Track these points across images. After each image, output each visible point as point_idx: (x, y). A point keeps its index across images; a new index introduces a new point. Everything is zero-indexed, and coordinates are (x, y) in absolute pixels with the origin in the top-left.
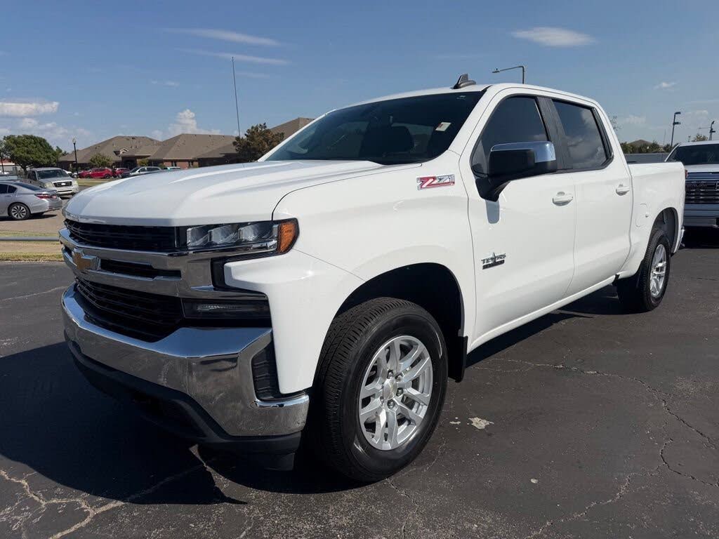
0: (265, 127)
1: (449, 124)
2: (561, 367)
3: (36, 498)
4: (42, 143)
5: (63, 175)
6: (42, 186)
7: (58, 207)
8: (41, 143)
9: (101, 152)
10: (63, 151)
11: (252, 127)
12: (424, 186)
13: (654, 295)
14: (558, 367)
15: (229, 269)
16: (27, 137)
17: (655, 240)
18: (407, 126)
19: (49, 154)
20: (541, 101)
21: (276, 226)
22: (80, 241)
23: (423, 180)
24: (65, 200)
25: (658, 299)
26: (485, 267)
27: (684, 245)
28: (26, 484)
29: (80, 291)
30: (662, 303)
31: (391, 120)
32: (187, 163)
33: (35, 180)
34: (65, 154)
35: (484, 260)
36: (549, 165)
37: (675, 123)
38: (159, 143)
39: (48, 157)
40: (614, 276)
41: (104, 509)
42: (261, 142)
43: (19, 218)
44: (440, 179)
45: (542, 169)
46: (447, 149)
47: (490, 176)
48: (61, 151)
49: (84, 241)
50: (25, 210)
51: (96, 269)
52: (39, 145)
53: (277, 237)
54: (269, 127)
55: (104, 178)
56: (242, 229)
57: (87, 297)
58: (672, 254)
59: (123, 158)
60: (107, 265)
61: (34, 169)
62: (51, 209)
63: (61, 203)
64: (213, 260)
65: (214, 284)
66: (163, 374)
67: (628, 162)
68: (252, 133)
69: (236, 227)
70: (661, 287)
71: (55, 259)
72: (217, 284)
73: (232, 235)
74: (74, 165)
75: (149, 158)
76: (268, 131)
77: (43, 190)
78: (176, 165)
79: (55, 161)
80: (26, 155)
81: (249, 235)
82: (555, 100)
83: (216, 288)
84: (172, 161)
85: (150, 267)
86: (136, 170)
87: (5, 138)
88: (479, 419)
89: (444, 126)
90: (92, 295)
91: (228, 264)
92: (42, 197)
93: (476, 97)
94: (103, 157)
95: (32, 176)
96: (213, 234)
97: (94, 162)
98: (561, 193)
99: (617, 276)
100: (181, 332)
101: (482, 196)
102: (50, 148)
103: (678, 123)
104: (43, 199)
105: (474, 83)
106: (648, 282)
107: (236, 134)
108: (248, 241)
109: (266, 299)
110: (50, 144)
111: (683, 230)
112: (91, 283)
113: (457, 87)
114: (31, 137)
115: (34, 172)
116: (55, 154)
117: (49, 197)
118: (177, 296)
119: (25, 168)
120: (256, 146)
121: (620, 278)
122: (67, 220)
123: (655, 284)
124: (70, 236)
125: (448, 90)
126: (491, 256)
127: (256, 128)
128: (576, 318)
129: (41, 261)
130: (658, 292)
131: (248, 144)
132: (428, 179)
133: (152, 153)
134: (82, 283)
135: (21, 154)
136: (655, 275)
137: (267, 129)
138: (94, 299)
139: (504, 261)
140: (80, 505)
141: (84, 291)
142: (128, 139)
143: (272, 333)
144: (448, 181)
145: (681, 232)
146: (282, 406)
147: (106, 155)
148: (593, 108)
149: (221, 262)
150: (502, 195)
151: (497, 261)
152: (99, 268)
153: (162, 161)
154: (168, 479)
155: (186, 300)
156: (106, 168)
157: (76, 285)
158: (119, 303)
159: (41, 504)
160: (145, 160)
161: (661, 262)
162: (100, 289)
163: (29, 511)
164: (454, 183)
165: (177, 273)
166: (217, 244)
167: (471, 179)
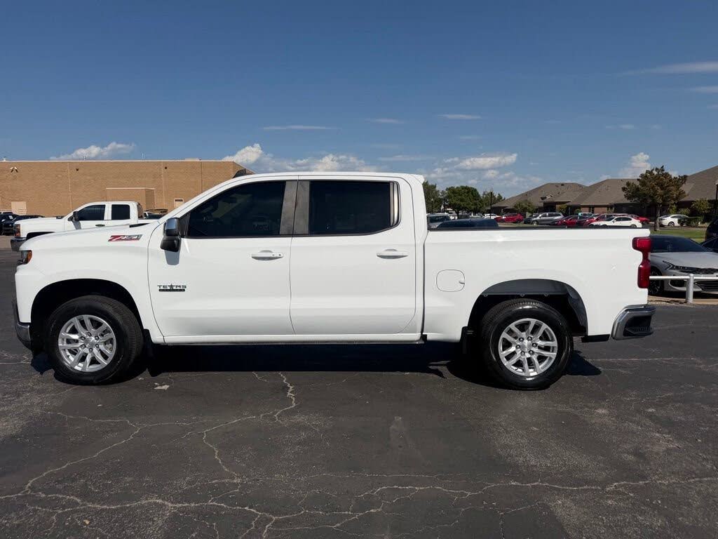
4: (474, 192)
9: (529, 199)
12: (114, 240)
16: (463, 188)
23: (115, 237)
26: (162, 291)
32: (588, 209)
35: (160, 286)
38: (584, 188)
39: (476, 204)
40: (416, 335)
42: (653, 187)
44: (129, 237)
59: (546, 203)
75: (567, 204)
80: (458, 202)
84: (590, 207)
87: (447, 189)
98: (266, 251)
99: (424, 336)
114: (466, 188)
120: (646, 192)
121: (429, 339)
126: (169, 285)
127: (651, 173)
131: (638, 189)
132: (119, 236)
133: (572, 200)
137: (664, 172)
139: (184, 289)
142: (557, 186)
144: (135, 238)
151: (176, 289)
153: (580, 207)
160: (564, 206)
164: (139, 239)
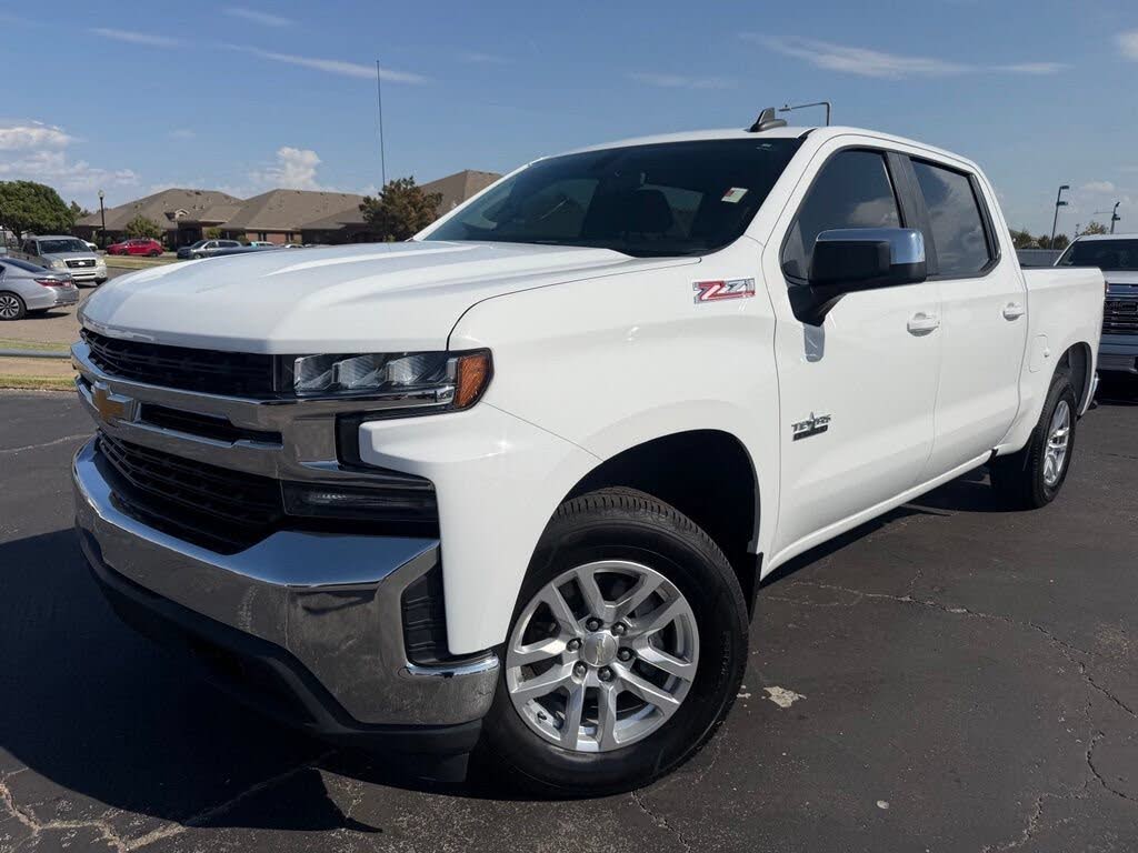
0: (413, 183)
1: (745, 190)
2: (909, 599)
3: (23, 819)
4: (49, 195)
5: (80, 248)
6: (47, 266)
7: (72, 300)
8: (45, 195)
9: (144, 214)
10: (82, 210)
11: (392, 183)
12: (705, 297)
13: (1049, 481)
14: (903, 599)
15: (369, 433)
16: (23, 185)
17: (1055, 393)
18: (663, 189)
19: (60, 213)
20: (893, 159)
21: (452, 361)
22: (107, 368)
23: (704, 287)
24: (82, 291)
25: (1055, 488)
26: (797, 437)
27: (1095, 403)
28: (6, 791)
29: (104, 451)
30: (1060, 494)
31: (642, 180)
32: (284, 236)
33: (36, 254)
34: (85, 215)
35: (795, 426)
36: (915, 268)
37: (1059, 204)
38: (238, 203)
39: (58, 219)
40: (990, 452)
41: (142, 841)
43: (8, 316)
44: (732, 286)
45: (903, 275)
46: (742, 234)
47: (813, 283)
48: (79, 209)
49: (113, 369)
50: (17, 304)
51: (132, 420)
52: (42, 198)
53: (455, 381)
54: (418, 183)
55: (148, 256)
56: (392, 363)
57: (116, 464)
58: (1079, 417)
59: (180, 224)
60: (153, 414)
61: (34, 237)
62: (60, 303)
63: (77, 294)
64: (339, 417)
65: (340, 458)
66: (245, 603)
67: (1023, 266)
68: (391, 193)
69: (383, 360)
70: (1059, 469)
71: (65, 388)
72: (345, 458)
73: (374, 374)
74: (99, 233)
75: (222, 226)
76: (417, 190)
77: (47, 271)
78: (265, 240)
79: (69, 226)
80: (21, 213)
81: (404, 374)
82: (915, 159)
83: (343, 465)
84: (259, 232)
85: (227, 422)
86: (199, 246)
88: (781, 690)
89: (736, 195)
90: (124, 461)
91: (365, 425)
92: (46, 284)
93: (790, 147)
94: (148, 222)
95: (30, 249)
96: (341, 368)
97: (133, 229)
98: (920, 315)
99: (995, 452)
100: (280, 537)
101: (799, 317)
102: (62, 204)
103: (1063, 203)
104: (50, 288)
105: (783, 124)
106: (1042, 461)
107: (363, 193)
108: (402, 386)
109: (429, 488)
110: (62, 198)
111: (1097, 379)
112: (124, 442)
113: (755, 128)
114: (30, 185)
115: (33, 242)
116: (68, 214)
117: (59, 284)
118: (276, 476)
119: (19, 235)
120: (397, 214)
121: (998, 454)
122: (84, 330)
123: (1052, 464)
124: (89, 357)
125: (741, 134)
126: (808, 419)
127: (398, 185)
128: (926, 516)
129: (42, 391)
130: (1054, 477)
131: (382, 208)
132: (711, 284)
133: (228, 220)
134: (108, 439)
135: (14, 212)
136: (1051, 449)
137: (415, 186)
138: (127, 470)
139: (826, 427)
140: (101, 834)
141: (111, 454)
142: (188, 194)
143: (439, 549)
144: (743, 289)
145: (1094, 381)
146: (451, 675)
147: (153, 218)
148: (972, 174)
149: (354, 421)
150: (830, 316)
151: (817, 426)
152: (139, 419)
153: (244, 232)
154: (255, 787)
155: (288, 484)
156: (152, 240)
157: (98, 440)
158: (170, 480)
159: (31, 830)
160: (217, 229)
161: (1061, 428)
162: (139, 454)
163: (10, 842)
164: (753, 293)
165: (274, 437)
166: (347, 388)
167: (780, 287)
